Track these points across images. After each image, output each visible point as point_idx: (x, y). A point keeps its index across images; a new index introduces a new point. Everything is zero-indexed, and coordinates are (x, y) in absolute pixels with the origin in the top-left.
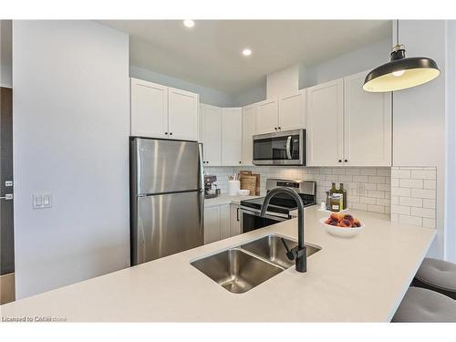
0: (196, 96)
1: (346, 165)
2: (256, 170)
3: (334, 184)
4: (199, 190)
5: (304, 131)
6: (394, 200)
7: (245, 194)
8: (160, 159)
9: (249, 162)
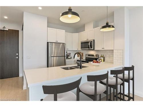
0: (64, 31)
1: (104, 49)
2: (82, 52)
3: (101, 55)
4: (65, 56)
5: (94, 40)
6: (114, 58)
7: (79, 58)
8: (55, 48)
9: (80, 49)
